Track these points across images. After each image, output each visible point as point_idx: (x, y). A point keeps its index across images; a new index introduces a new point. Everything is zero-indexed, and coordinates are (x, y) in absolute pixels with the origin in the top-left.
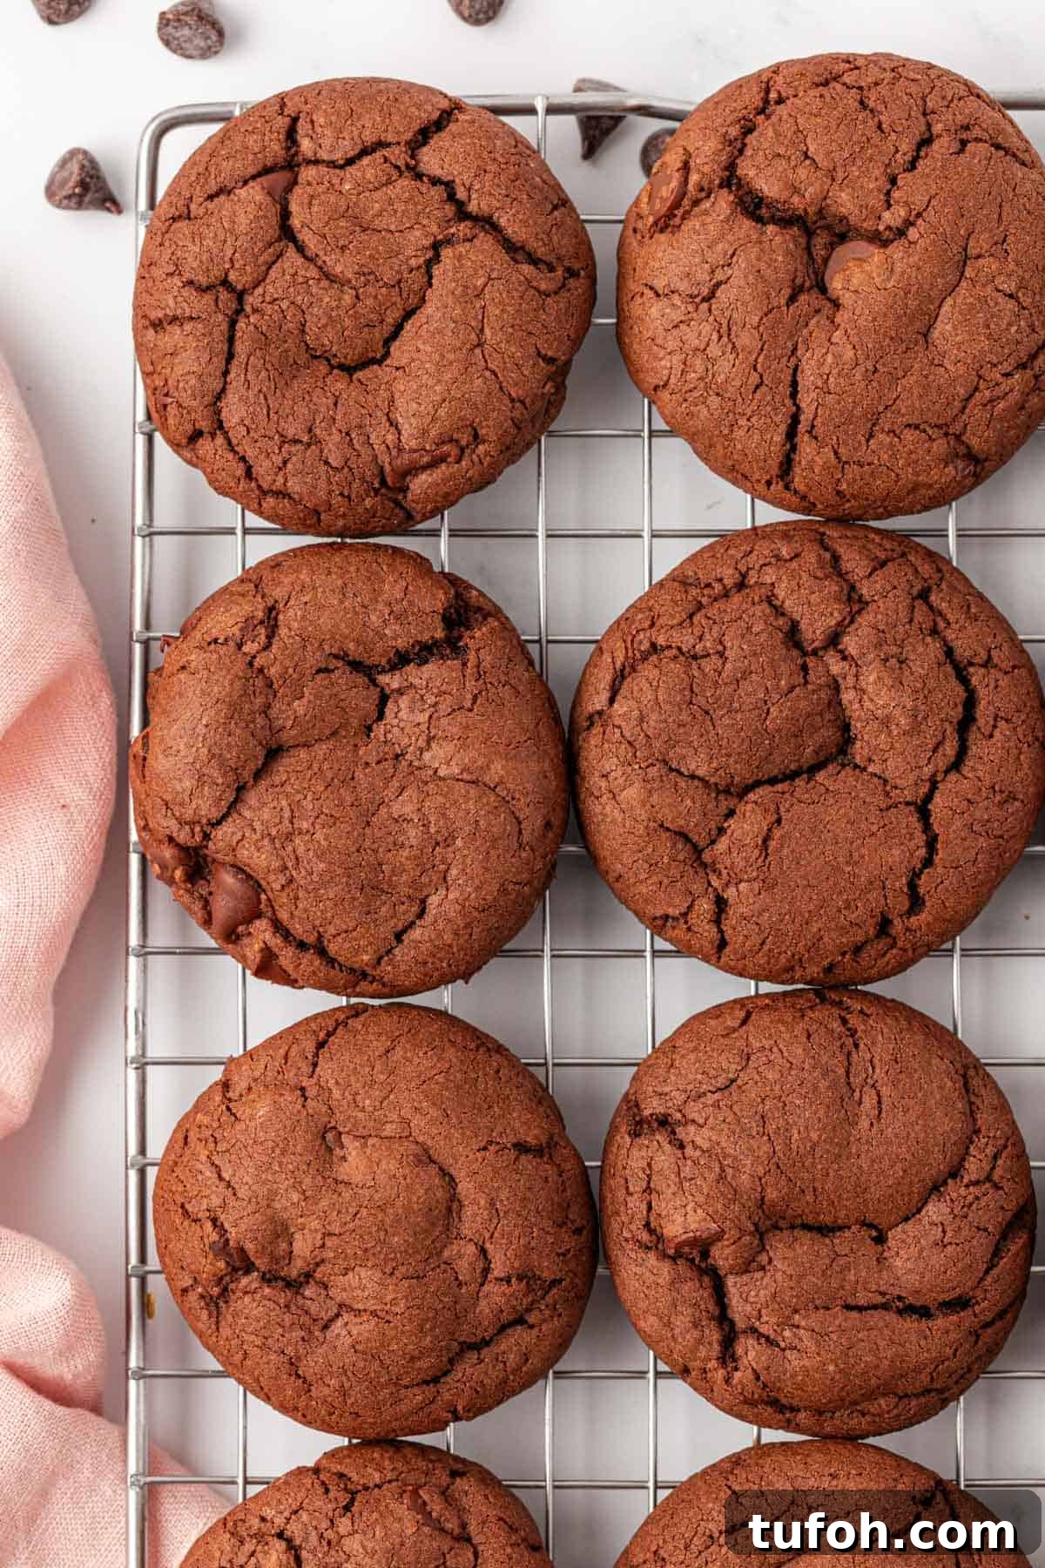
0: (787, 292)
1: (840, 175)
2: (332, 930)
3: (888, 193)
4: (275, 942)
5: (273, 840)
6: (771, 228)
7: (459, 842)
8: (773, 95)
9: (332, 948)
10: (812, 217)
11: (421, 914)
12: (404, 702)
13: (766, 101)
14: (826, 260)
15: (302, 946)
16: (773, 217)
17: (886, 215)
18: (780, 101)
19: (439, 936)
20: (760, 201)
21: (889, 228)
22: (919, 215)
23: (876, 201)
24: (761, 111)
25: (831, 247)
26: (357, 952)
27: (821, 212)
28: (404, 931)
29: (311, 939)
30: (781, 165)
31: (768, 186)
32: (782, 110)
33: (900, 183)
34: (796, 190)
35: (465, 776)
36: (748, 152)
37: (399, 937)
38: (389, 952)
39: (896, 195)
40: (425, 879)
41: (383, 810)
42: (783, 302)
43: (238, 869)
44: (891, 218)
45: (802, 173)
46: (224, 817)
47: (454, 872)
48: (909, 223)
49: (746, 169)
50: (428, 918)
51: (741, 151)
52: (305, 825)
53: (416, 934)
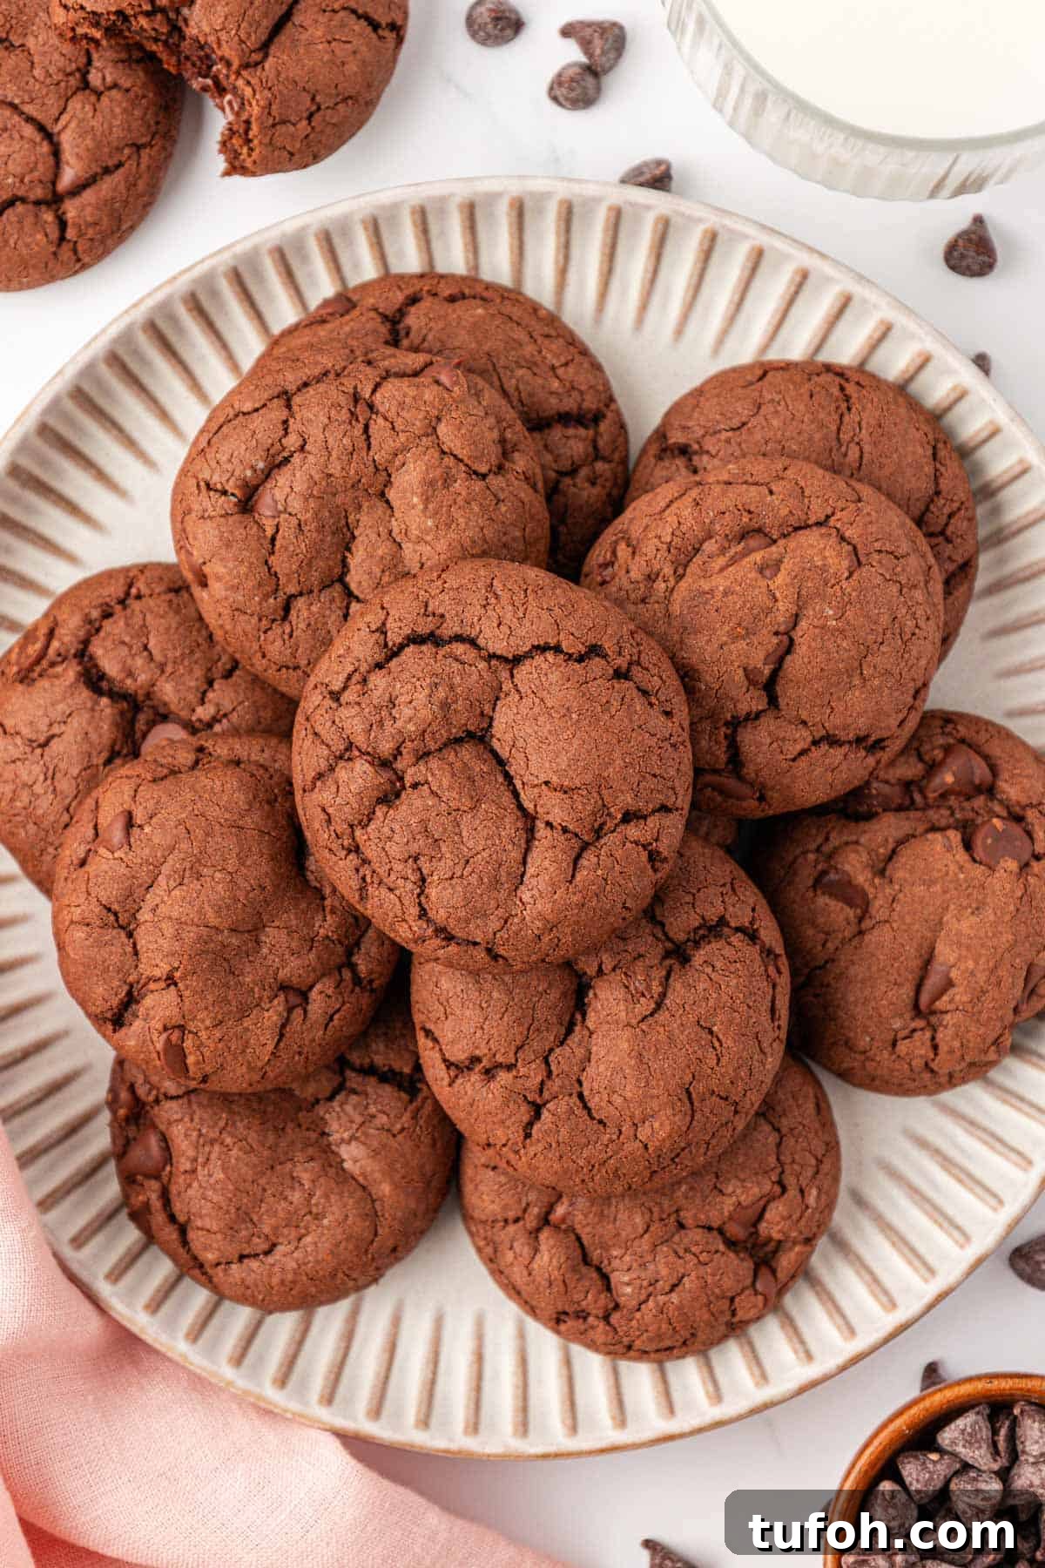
0: (105, 755)
1: (169, 669)
2: (199, 1223)
3: (204, 693)
4: (156, 1204)
5: (200, 1135)
6: (105, 701)
7: (325, 1222)
8: (134, 591)
9: (191, 1235)
10: (140, 698)
11: (267, 1253)
12: (354, 1099)
13: (128, 594)
14: (144, 736)
15: (172, 1218)
16: (110, 690)
17: (199, 710)
18: (139, 597)
19: (270, 1276)
20: (102, 676)
21: (200, 720)
22: (225, 715)
23: (192, 697)
24: (122, 602)
25: (151, 724)
26: (206, 1248)
27: (148, 695)
28: (248, 1256)
29: (182, 1218)
30: (124, 651)
31: (110, 666)
32: (136, 606)
33: (216, 686)
34: (130, 674)
35: (361, 1179)
36: (102, 634)
37: (242, 1258)
38: (228, 1263)
39: (210, 695)
40: (286, 1231)
41: (289, 1165)
42: (101, 761)
43: (164, 1139)
44: (204, 712)
45: (139, 662)
46: (178, 1097)
47: (308, 1239)
48: (215, 719)
49: (98, 649)
50: (270, 1259)
51: (98, 630)
52: (229, 1140)
53: (254, 1264)
